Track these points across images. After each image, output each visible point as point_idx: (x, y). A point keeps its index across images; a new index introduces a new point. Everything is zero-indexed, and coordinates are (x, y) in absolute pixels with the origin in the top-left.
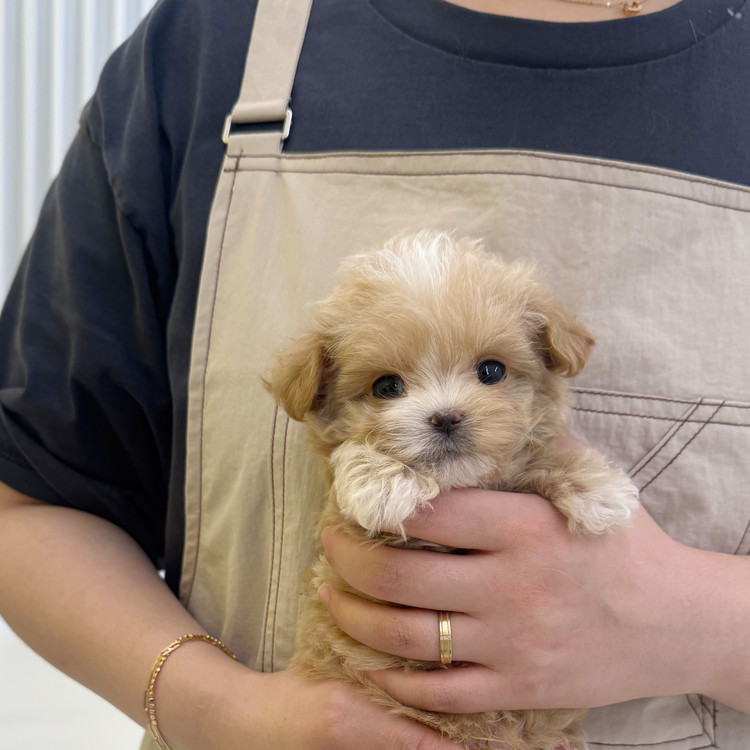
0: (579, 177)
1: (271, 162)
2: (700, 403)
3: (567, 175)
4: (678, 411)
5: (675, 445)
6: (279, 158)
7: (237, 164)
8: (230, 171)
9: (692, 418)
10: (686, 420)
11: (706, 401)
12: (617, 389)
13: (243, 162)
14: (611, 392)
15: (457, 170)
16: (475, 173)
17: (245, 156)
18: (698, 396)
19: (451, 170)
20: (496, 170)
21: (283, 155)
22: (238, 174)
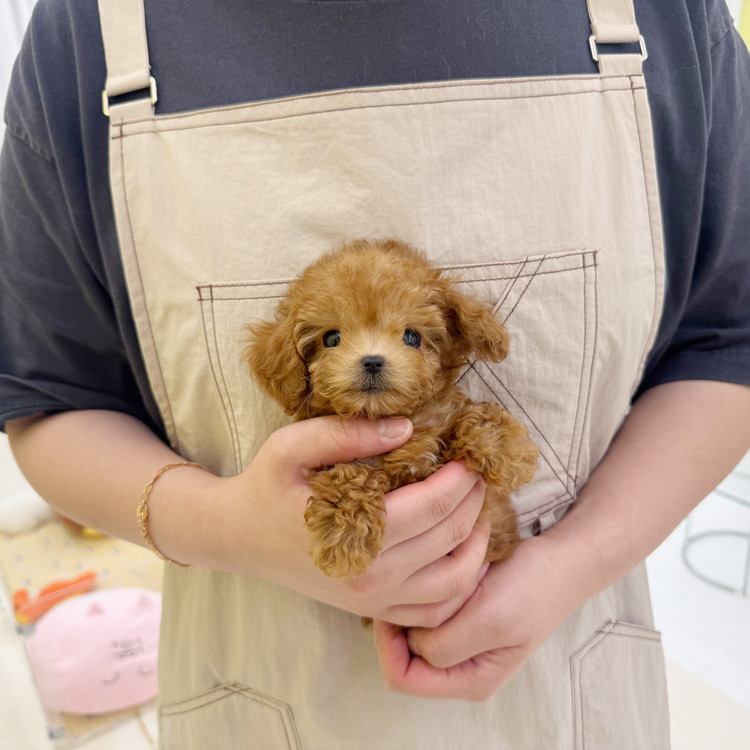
0: (398, 102)
1: (148, 125)
2: (527, 261)
3: (387, 102)
4: (511, 271)
5: (513, 297)
6: (154, 120)
7: (121, 131)
8: (117, 138)
9: (522, 274)
10: (518, 276)
11: (530, 258)
12: (461, 263)
13: (126, 129)
14: (456, 266)
15: (299, 112)
16: (314, 113)
17: (125, 124)
18: (524, 255)
19: (294, 112)
20: (331, 108)
21: (157, 117)
22: (124, 139)
